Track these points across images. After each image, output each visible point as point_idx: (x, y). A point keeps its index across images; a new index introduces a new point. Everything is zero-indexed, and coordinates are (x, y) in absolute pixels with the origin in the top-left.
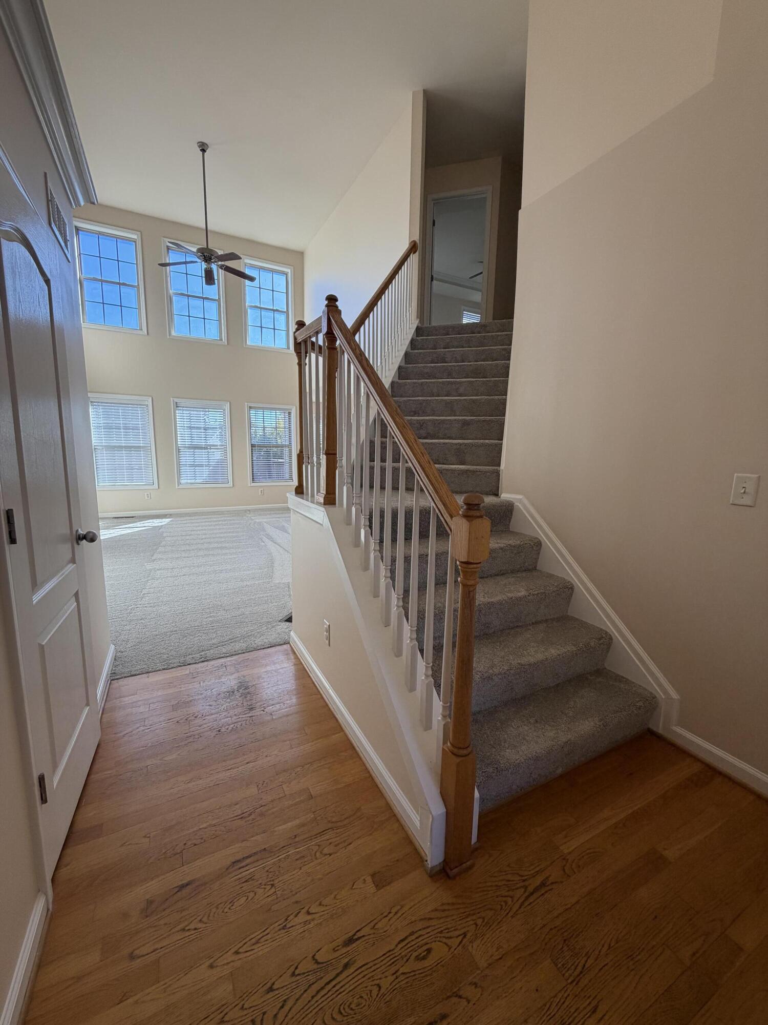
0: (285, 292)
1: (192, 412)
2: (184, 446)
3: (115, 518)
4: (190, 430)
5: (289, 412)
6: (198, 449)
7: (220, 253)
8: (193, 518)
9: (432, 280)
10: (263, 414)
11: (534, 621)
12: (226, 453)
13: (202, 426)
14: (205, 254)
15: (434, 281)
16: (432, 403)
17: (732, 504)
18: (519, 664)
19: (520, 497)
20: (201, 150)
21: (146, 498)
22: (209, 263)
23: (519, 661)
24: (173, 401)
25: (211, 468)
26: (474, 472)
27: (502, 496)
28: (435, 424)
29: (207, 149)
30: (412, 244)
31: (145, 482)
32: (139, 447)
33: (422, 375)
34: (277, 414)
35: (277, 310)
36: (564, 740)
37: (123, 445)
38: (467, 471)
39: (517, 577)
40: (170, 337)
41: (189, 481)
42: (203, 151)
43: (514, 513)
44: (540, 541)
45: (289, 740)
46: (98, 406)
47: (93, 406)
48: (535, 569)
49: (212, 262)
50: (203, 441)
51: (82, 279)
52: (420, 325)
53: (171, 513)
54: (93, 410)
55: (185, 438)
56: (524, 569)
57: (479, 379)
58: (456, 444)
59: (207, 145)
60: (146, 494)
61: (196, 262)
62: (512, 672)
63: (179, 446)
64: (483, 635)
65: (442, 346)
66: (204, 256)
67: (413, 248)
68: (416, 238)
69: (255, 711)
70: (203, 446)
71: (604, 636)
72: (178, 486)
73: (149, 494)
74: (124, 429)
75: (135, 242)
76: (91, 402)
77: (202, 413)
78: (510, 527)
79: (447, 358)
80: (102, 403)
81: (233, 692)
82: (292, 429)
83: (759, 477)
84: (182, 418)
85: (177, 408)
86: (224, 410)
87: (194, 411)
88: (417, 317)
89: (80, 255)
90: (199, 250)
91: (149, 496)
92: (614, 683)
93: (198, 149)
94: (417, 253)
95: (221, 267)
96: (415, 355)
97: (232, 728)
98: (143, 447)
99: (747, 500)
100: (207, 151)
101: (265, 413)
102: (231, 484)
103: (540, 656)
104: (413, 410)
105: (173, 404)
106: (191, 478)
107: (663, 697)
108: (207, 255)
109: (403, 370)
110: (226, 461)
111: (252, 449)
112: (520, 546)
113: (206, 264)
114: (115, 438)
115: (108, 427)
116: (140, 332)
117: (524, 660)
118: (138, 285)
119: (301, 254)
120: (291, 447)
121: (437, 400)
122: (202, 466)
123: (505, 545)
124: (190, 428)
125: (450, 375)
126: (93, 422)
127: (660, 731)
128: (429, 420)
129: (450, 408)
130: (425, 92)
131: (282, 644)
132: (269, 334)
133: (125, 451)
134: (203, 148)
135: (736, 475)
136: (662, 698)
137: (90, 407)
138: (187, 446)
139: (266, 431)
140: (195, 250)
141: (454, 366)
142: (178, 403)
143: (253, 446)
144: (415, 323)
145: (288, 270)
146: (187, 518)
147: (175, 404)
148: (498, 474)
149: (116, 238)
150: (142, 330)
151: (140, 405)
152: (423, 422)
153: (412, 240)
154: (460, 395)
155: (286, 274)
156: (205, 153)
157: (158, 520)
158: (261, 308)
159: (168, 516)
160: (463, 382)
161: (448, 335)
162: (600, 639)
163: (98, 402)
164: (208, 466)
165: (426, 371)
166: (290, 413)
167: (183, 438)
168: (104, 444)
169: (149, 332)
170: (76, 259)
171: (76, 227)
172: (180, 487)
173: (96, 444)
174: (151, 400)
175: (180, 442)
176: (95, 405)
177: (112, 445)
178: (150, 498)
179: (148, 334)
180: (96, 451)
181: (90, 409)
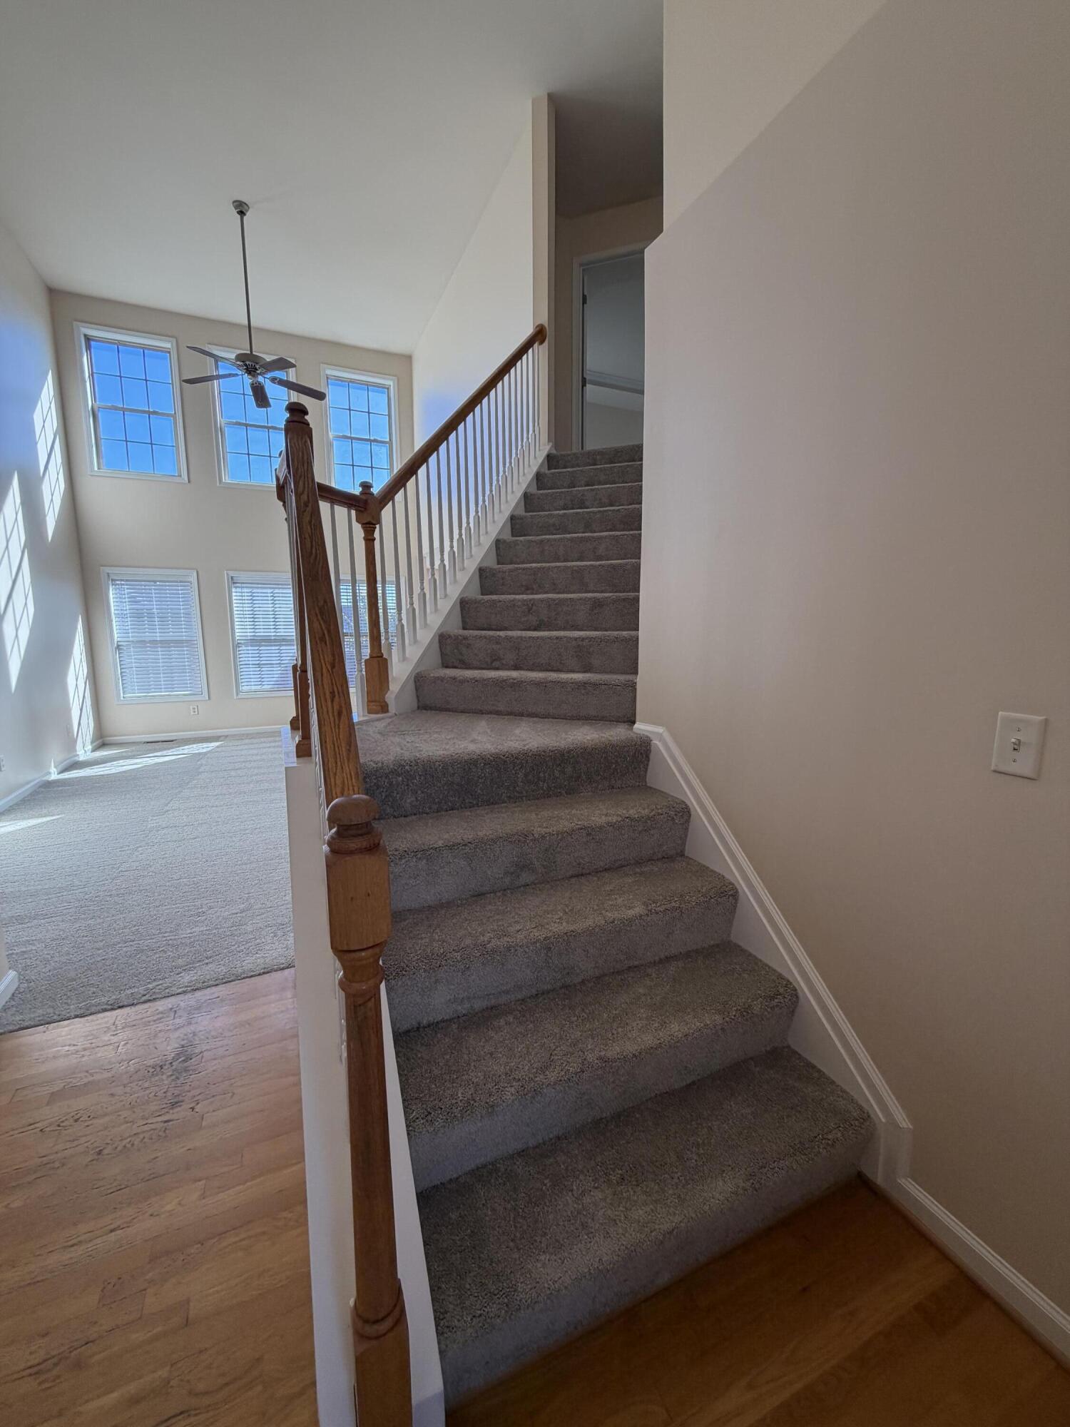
0: (387, 414)
2: (245, 638)
3: (146, 743)
4: (252, 616)
6: (264, 642)
7: (269, 358)
8: (255, 741)
9: (584, 385)
11: (662, 956)
13: (270, 610)
14: (247, 363)
15: (587, 385)
16: (551, 573)
17: (995, 771)
18: (600, 1058)
19: (660, 730)
20: (238, 212)
21: (192, 713)
22: (254, 376)
23: (603, 1053)
24: (228, 574)
25: (283, 669)
26: (596, 685)
27: (636, 726)
28: (550, 605)
29: (247, 211)
30: (538, 329)
31: (190, 691)
32: (181, 641)
33: (549, 529)
35: (375, 441)
36: (666, 1227)
37: (159, 639)
38: (585, 683)
39: (641, 874)
40: (222, 485)
41: (253, 688)
42: (242, 213)
43: (652, 756)
44: (687, 807)
45: (207, 1178)
46: (122, 585)
47: (116, 585)
48: (682, 855)
49: (258, 374)
50: (272, 630)
51: (96, 410)
52: (554, 452)
53: (226, 734)
54: (114, 592)
55: (246, 627)
56: (660, 856)
57: (627, 533)
58: (576, 639)
59: (247, 205)
60: (191, 707)
61: (237, 375)
62: (585, 1075)
63: (237, 639)
64: (561, 988)
65: (583, 482)
66: (246, 365)
67: (539, 335)
68: (544, 319)
69: (179, 1109)
70: (273, 638)
71: (781, 990)
72: (237, 694)
73: (195, 707)
74: (159, 617)
75: (169, 353)
76: (112, 580)
77: (270, 591)
78: (647, 780)
79: (586, 500)
80: (127, 581)
81: (161, 1067)
83: (1046, 720)
84: (241, 598)
85: (235, 585)
87: (258, 588)
88: (549, 441)
89: (92, 376)
90: (239, 357)
91: (196, 710)
92: (796, 1084)
93: (235, 212)
94: (546, 344)
95: (273, 380)
96: (539, 498)
97: (125, 1146)
98: (186, 641)
99: (1024, 764)
100: (248, 214)
103: (648, 1040)
104: (524, 583)
105: (228, 579)
106: (257, 683)
107: (883, 1120)
108: (250, 364)
109: (518, 521)
112: (649, 818)
113: (250, 377)
114: (147, 630)
115: (138, 616)
116: (177, 480)
117: (614, 1051)
118: (175, 413)
119: (408, 359)
121: (559, 567)
122: (270, 665)
123: (620, 819)
124: (253, 612)
125: (588, 528)
126: (117, 609)
127: (880, 1179)
128: (542, 601)
129: (579, 580)
130: (552, 98)
131: (283, 969)
133: (161, 647)
134: (242, 209)
135: (1000, 713)
136: (882, 1122)
137: (111, 588)
138: (249, 638)
140: (233, 356)
141: (593, 512)
142: (233, 578)
144: (544, 448)
145: (390, 383)
146: (247, 741)
147: (230, 580)
148: (632, 687)
149: (143, 348)
150: (181, 476)
151: (181, 582)
152: (532, 602)
153: (537, 324)
154: (599, 558)
155: (388, 389)
156: (245, 218)
157: (205, 745)
158: (352, 438)
159: (218, 739)
160: (601, 538)
161: (595, 464)
162: (772, 998)
163: (122, 580)
164: (280, 665)
165: (551, 521)
167: (243, 627)
168: (131, 639)
169: (191, 480)
170: (85, 382)
171: (85, 335)
172: (239, 697)
173: (119, 639)
174: (195, 574)
175: (238, 633)
176: (118, 584)
177: (143, 639)
178: (196, 713)
179: (189, 482)
180: (119, 649)
181: (111, 592)
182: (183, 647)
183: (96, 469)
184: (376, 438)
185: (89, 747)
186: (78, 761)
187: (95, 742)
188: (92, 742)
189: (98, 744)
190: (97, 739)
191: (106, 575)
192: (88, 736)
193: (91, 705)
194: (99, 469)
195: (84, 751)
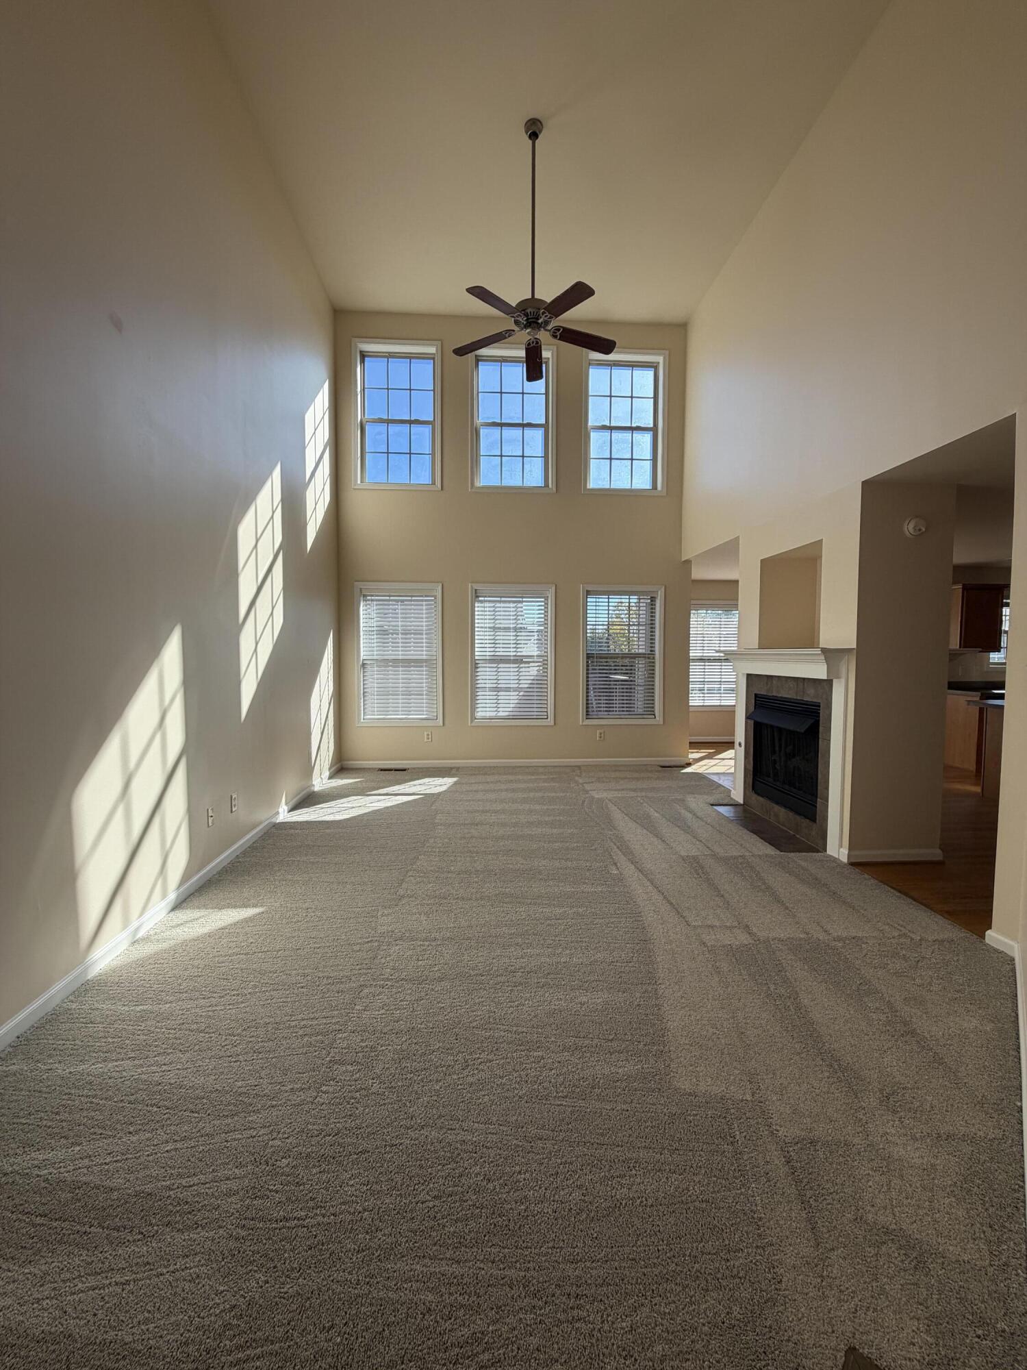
0: (653, 395)
1: (498, 605)
2: (484, 658)
3: (382, 770)
4: (492, 633)
5: (652, 597)
6: (503, 663)
8: (490, 778)
10: (609, 602)
12: (547, 668)
13: (512, 626)
14: (528, 312)
20: (530, 136)
21: (426, 740)
22: (533, 330)
24: (471, 587)
25: (521, 694)
29: (540, 132)
31: (426, 715)
32: (421, 660)
34: (631, 601)
35: (638, 428)
37: (400, 657)
40: (473, 490)
41: (488, 714)
42: (534, 136)
46: (371, 600)
47: (366, 601)
49: (538, 326)
50: (512, 650)
51: (364, 422)
53: (457, 766)
54: (365, 608)
55: (486, 646)
59: (541, 122)
60: (426, 733)
63: (476, 658)
70: (512, 658)
72: (472, 722)
73: (430, 733)
74: (402, 634)
75: (434, 359)
76: (364, 595)
77: (513, 605)
80: (376, 596)
82: (657, 625)
84: (483, 613)
85: (477, 599)
86: (546, 599)
87: (500, 602)
89: (363, 390)
90: (518, 307)
91: (430, 737)
93: (526, 135)
95: (552, 332)
98: (426, 661)
100: (540, 136)
101: (610, 600)
102: (550, 721)
105: (472, 591)
106: (491, 709)
108: (532, 311)
110: (546, 682)
111: (587, 662)
114: (391, 648)
115: (383, 632)
116: (432, 489)
118: (435, 420)
119: (682, 327)
120: (654, 658)
122: (508, 689)
124: (494, 629)
126: (365, 625)
132: (622, 469)
133: (402, 666)
134: (534, 130)
137: (362, 604)
138: (488, 658)
139: (611, 631)
142: (478, 591)
143: (589, 656)
145: (660, 359)
147: (474, 593)
149: (410, 356)
150: (435, 484)
151: (427, 596)
155: (656, 367)
156: (537, 141)
157: (440, 780)
158: (612, 428)
159: (454, 771)
163: (371, 596)
164: (518, 689)
166: (653, 599)
167: (483, 646)
168: (375, 657)
169: (444, 488)
170: (357, 395)
171: (361, 352)
172: (473, 724)
173: (365, 657)
174: (440, 588)
175: (478, 653)
176: (369, 600)
177: (386, 657)
178: (430, 740)
179: (442, 489)
180: (364, 668)
181: (361, 606)
182: (422, 667)
183: (359, 482)
184: (639, 425)
185: (327, 774)
186: (314, 792)
187: (334, 766)
188: (329, 769)
189: (337, 768)
190: (337, 763)
191: (359, 590)
192: (327, 762)
193: (334, 725)
194: (361, 482)
195: (321, 781)
